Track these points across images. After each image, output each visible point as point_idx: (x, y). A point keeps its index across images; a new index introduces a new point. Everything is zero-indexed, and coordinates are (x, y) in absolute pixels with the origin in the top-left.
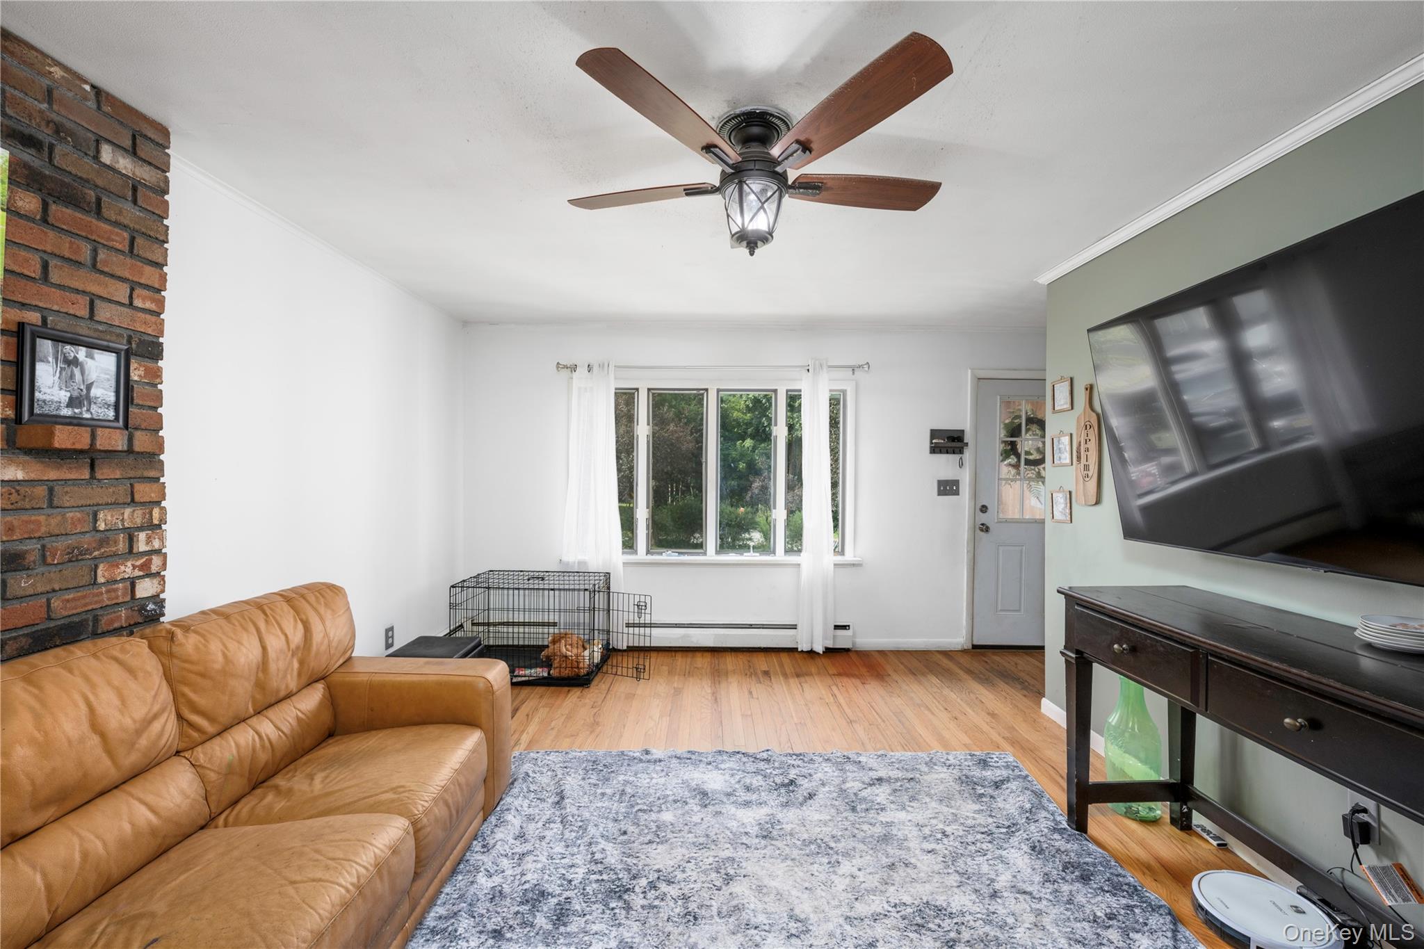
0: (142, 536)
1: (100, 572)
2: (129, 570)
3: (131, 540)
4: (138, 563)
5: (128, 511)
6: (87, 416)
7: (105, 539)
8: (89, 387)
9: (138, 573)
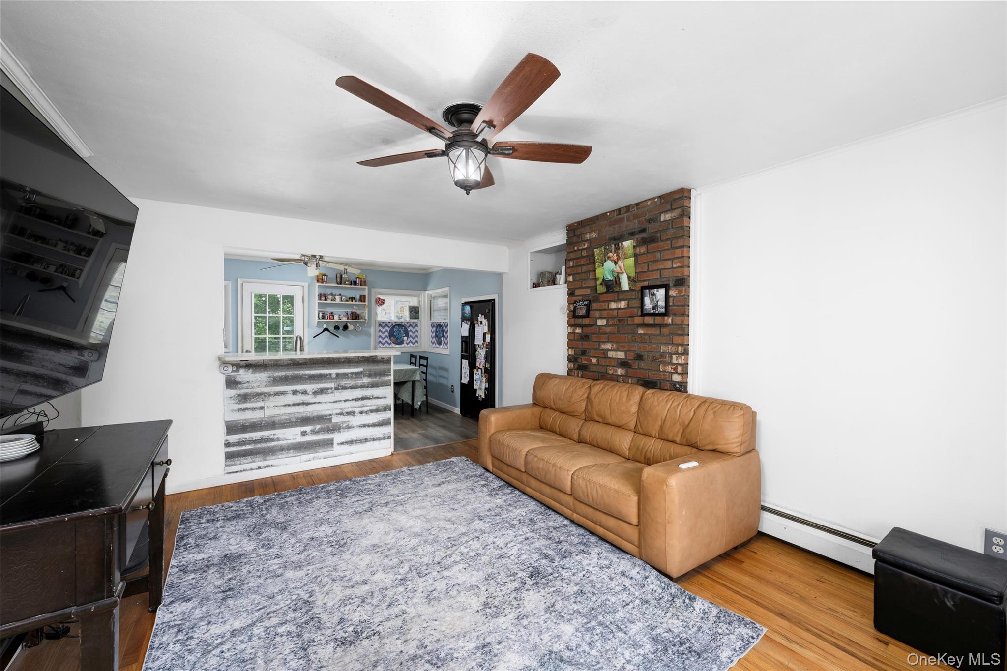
0: (674, 357)
1: (661, 367)
2: (670, 369)
3: (671, 358)
4: (673, 367)
5: (670, 347)
6: (657, 312)
7: (662, 355)
8: (657, 302)
9: (673, 371)
